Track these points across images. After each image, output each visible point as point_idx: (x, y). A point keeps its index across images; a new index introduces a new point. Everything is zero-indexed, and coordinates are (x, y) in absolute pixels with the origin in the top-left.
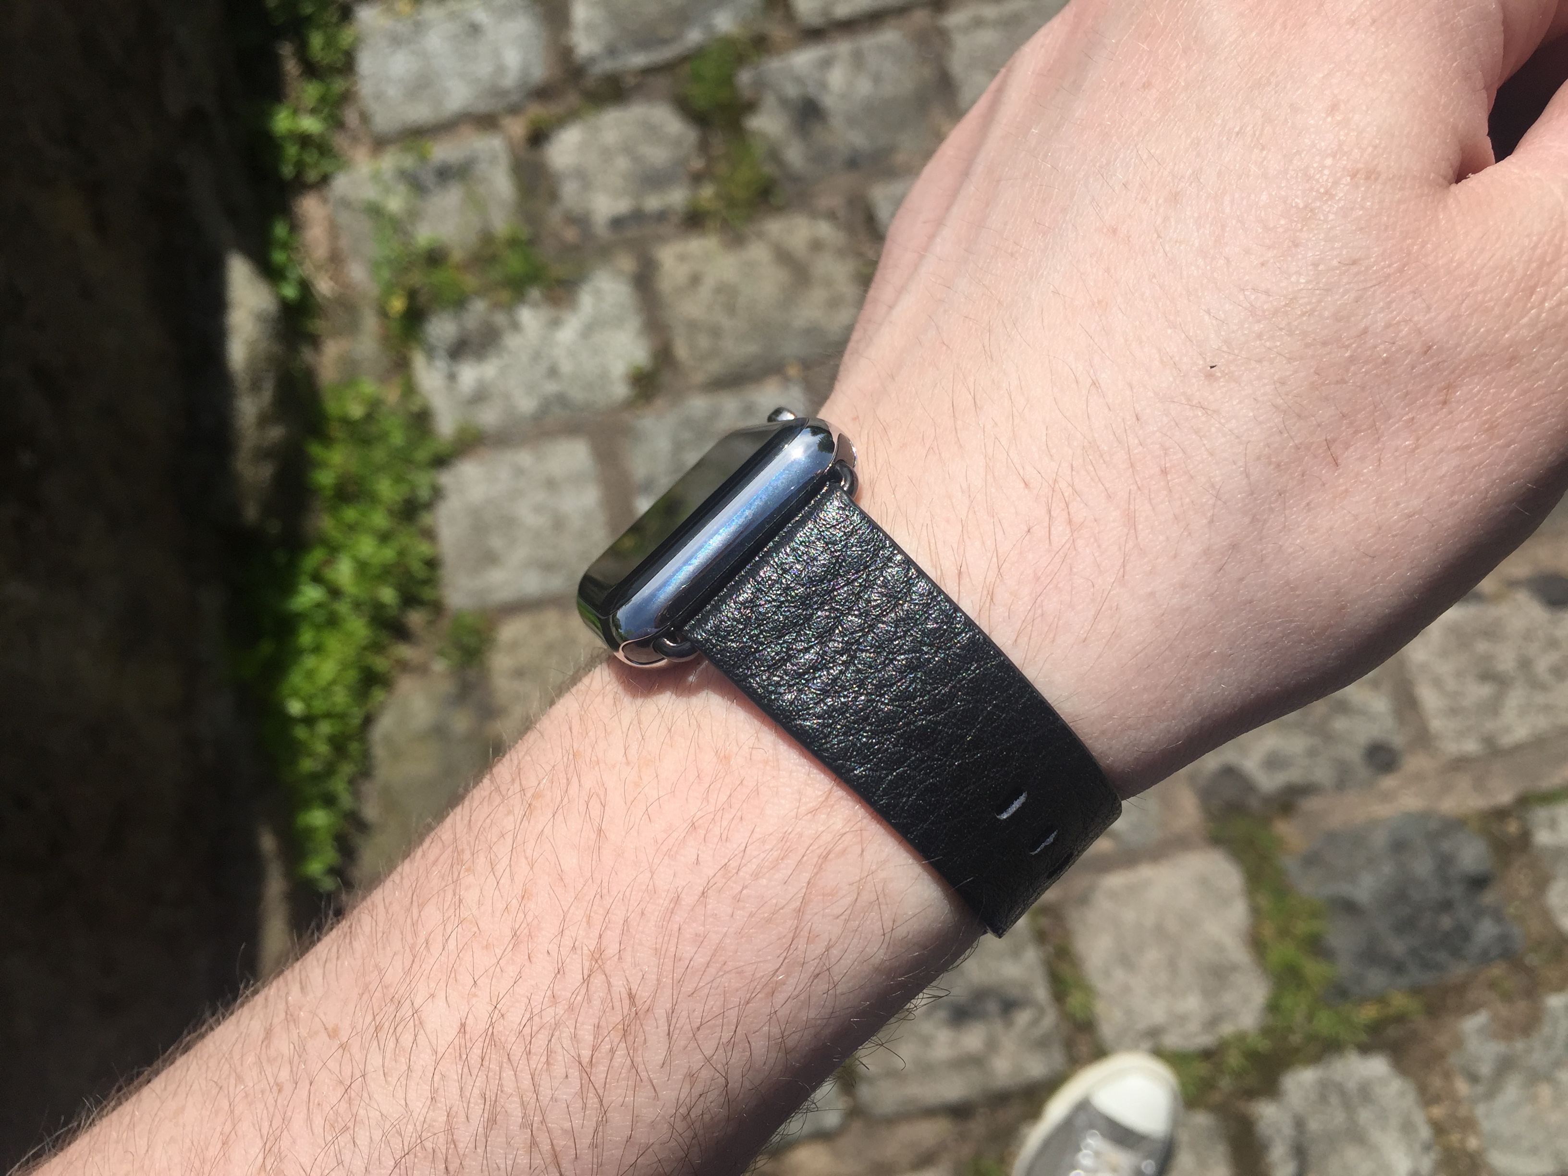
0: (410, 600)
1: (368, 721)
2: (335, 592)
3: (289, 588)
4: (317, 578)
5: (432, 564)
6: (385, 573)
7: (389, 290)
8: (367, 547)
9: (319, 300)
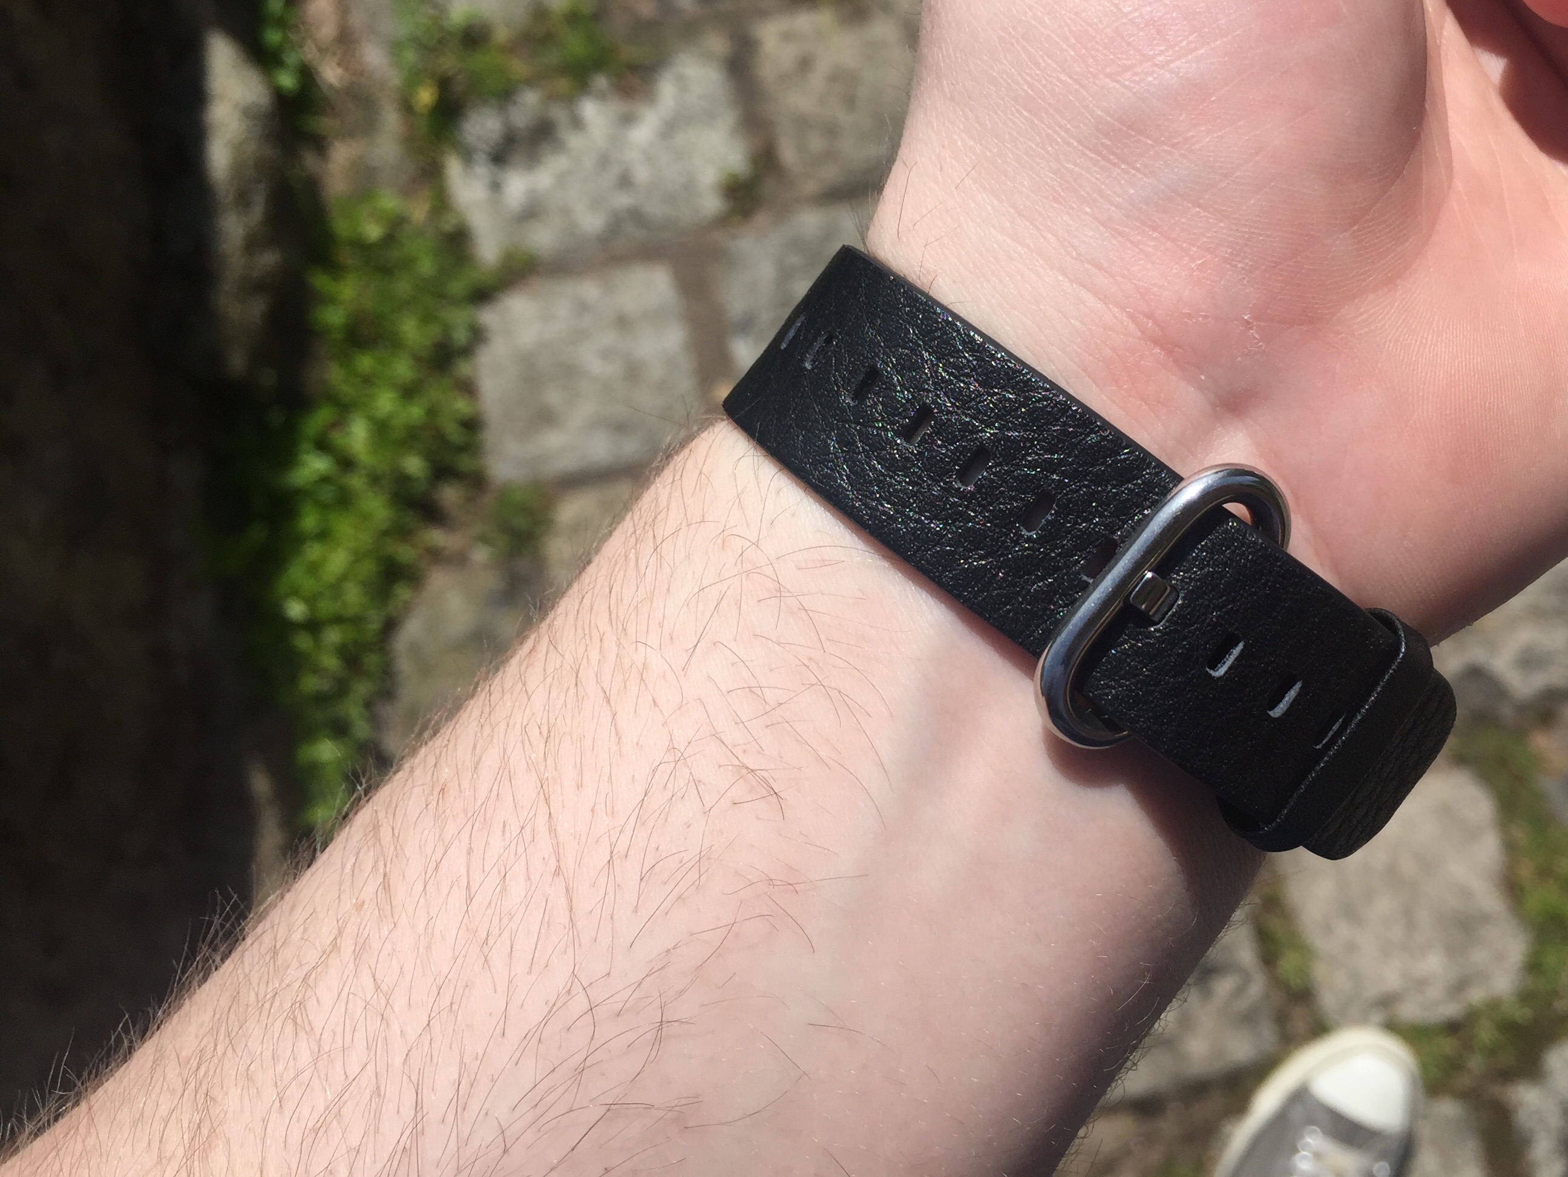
0: (442, 472)
1: (390, 626)
2: (346, 463)
3: (287, 458)
4: (323, 446)
5: (472, 425)
6: (412, 437)
7: (414, 79)
8: (385, 402)
9: (325, 90)
